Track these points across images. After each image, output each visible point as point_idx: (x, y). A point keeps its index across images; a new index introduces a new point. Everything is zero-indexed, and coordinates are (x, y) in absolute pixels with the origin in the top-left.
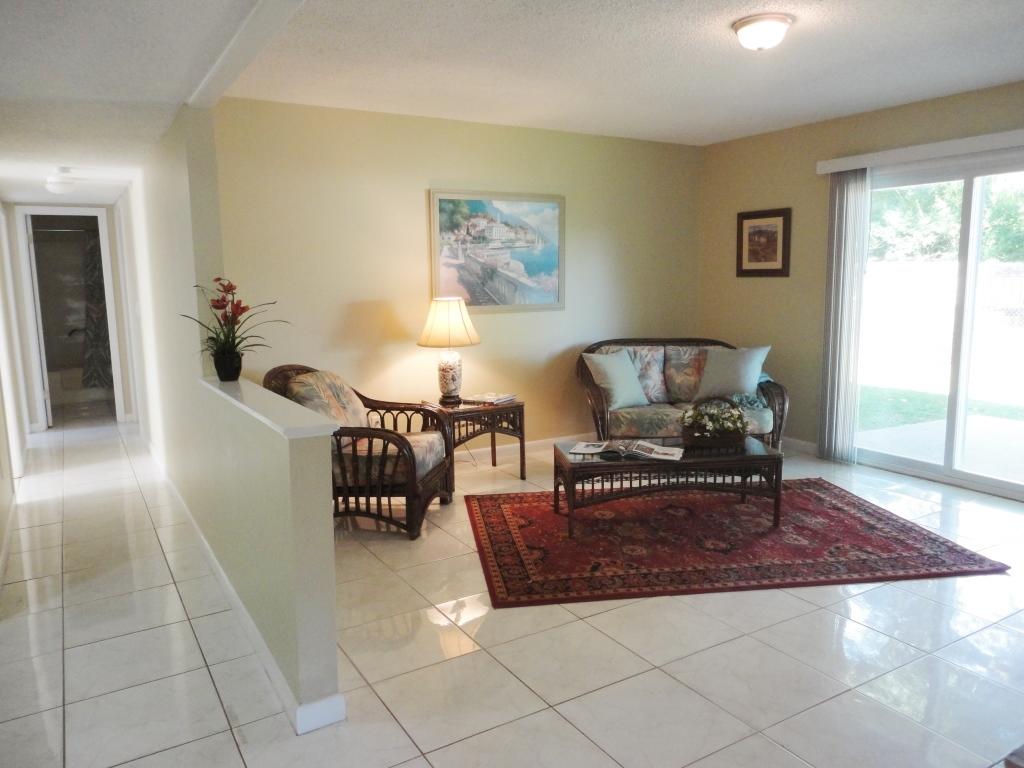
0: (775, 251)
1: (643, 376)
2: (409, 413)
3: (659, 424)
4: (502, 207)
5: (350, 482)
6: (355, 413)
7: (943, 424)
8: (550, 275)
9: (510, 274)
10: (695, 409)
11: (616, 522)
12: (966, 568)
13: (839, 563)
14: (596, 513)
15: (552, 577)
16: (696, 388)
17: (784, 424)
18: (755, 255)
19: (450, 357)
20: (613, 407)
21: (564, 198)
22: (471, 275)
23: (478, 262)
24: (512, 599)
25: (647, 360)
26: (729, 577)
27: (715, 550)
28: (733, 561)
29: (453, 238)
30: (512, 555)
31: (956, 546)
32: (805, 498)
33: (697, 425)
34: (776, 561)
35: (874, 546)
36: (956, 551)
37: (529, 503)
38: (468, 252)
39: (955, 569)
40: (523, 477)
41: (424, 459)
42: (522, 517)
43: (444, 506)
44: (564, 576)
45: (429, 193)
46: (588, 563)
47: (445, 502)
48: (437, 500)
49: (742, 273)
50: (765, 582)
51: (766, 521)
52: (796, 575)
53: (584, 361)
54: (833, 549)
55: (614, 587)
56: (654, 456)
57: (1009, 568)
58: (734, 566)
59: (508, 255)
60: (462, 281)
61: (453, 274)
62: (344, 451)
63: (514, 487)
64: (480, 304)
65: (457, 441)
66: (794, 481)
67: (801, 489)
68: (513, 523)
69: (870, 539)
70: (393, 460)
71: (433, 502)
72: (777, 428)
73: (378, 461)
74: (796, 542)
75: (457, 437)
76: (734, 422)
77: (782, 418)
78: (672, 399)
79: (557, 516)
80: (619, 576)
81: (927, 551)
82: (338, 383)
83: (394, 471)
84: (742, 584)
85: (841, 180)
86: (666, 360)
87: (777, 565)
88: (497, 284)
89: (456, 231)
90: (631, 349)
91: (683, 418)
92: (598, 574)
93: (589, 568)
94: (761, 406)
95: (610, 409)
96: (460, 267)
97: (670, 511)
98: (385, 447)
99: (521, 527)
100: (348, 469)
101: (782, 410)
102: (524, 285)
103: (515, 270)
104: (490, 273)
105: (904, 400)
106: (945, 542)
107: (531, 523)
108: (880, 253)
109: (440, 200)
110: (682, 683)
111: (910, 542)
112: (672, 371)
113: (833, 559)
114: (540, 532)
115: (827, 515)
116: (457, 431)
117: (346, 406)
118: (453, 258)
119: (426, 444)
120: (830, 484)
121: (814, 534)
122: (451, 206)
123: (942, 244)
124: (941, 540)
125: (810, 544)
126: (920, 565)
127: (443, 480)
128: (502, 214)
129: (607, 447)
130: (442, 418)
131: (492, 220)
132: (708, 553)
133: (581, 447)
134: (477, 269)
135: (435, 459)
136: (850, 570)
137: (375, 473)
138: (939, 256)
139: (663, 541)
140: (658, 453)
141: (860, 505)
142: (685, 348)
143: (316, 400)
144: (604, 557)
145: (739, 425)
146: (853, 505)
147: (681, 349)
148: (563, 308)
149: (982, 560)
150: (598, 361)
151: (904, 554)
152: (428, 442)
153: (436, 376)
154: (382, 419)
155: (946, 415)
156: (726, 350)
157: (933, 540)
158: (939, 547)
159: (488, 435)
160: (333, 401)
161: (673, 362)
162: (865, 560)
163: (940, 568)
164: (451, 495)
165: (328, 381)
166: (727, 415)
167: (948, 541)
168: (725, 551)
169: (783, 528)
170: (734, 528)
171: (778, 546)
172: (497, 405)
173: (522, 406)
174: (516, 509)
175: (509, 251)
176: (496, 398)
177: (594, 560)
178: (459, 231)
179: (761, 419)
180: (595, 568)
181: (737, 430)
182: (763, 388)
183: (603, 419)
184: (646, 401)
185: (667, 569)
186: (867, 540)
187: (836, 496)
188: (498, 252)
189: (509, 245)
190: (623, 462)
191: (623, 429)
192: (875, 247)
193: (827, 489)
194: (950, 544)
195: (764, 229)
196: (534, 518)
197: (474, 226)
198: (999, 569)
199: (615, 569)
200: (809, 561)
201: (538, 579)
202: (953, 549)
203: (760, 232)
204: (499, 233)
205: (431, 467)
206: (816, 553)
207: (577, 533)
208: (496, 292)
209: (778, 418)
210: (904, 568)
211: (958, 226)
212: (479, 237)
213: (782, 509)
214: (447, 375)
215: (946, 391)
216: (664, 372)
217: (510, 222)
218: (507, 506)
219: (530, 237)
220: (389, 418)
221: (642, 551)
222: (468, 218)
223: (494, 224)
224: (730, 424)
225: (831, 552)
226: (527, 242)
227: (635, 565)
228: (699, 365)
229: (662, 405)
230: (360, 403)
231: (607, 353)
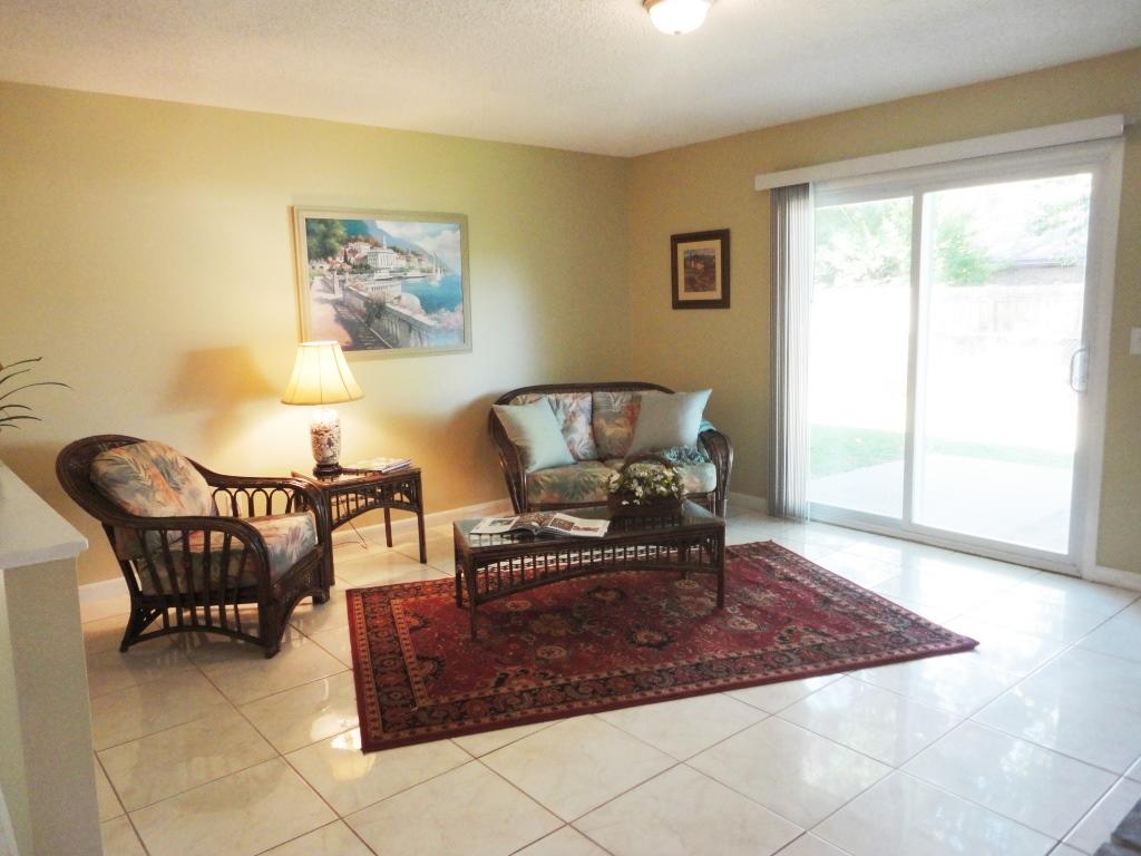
0: (713, 279)
1: (567, 430)
2: (269, 491)
3: (587, 487)
4: (389, 229)
5: (182, 588)
6: (194, 494)
7: (899, 466)
8: (452, 311)
9: (401, 310)
10: (622, 471)
11: (532, 614)
12: (931, 647)
13: (791, 651)
14: (509, 604)
15: (444, 700)
16: (629, 440)
17: (728, 480)
18: (692, 285)
19: (324, 417)
20: (532, 469)
21: (466, 217)
22: (351, 312)
23: (361, 297)
24: (387, 737)
25: (571, 410)
26: (664, 681)
27: (649, 645)
28: (669, 658)
29: (327, 267)
30: (396, 672)
31: (920, 619)
32: (752, 567)
33: (624, 491)
34: (720, 655)
35: (829, 626)
36: (920, 626)
37: (427, 595)
38: (347, 284)
39: (920, 649)
40: (423, 560)
41: (283, 552)
42: (415, 615)
43: (319, 606)
44: (460, 697)
45: (292, 210)
46: (492, 674)
47: (319, 601)
48: (309, 599)
49: (678, 305)
50: (706, 685)
51: (709, 602)
52: (742, 672)
53: (495, 416)
54: (784, 634)
55: (521, 707)
56: (573, 532)
57: (976, 643)
58: (671, 665)
59: (399, 287)
60: (340, 320)
61: (328, 312)
62: (172, 548)
63: (411, 574)
64: (365, 348)
65: (335, 521)
66: (741, 546)
67: (749, 556)
68: (404, 623)
69: (826, 616)
70: (239, 557)
71: (303, 601)
72: (721, 484)
73: (219, 559)
74: (743, 627)
75: (335, 516)
76: (668, 486)
77: (726, 472)
78: (601, 455)
79: (460, 610)
80: (530, 691)
81: (889, 628)
82: (169, 456)
83: (241, 571)
84: (679, 689)
85: (782, 196)
86: (594, 408)
87: (721, 660)
88: (385, 323)
89: (330, 259)
90: (552, 397)
91: (608, 483)
92: (503, 690)
93: (492, 682)
94: (702, 461)
95: (527, 471)
96: (337, 303)
97: (598, 595)
98: (227, 541)
99: (412, 630)
100: (177, 571)
101: (726, 463)
102: (422, 324)
103: (410, 306)
104: (377, 309)
105: (858, 440)
106: (907, 615)
107: (426, 623)
108: (829, 279)
109: (307, 220)
110: (597, 844)
111: (870, 617)
112: (601, 422)
113: (784, 647)
114: (436, 635)
115: (778, 589)
116: (334, 509)
117: (181, 485)
118: (328, 292)
119: (287, 531)
120: (781, 548)
121: (764, 614)
122: (322, 227)
123: (889, 269)
124: (903, 612)
125: (759, 628)
126: (882, 648)
127: (316, 572)
128: (389, 236)
129: (518, 522)
130: (311, 494)
131: (376, 245)
132: (640, 649)
133: (486, 526)
134: (360, 304)
135: (301, 548)
136: (805, 660)
137: (215, 575)
138: (888, 281)
139: (587, 637)
140: (578, 528)
141: (814, 573)
142: (615, 394)
143: (132, 483)
144: (513, 665)
145: (674, 488)
146: (805, 572)
147: (610, 394)
148: (471, 350)
149: (948, 636)
150: (514, 413)
151: (865, 634)
152: (290, 529)
153: (308, 440)
154: (234, 499)
155: (903, 456)
156: (661, 394)
157: (894, 613)
158: (902, 622)
159: (380, 512)
160: (160, 482)
161: (603, 411)
162: (821, 645)
163: (903, 649)
164: (327, 591)
165: (153, 454)
166: (659, 478)
167: (910, 613)
168: (660, 645)
169: (729, 609)
170: (672, 613)
171: (722, 634)
172: (386, 473)
173: (419, 473)
174: (409, 605)
175: (399, 282)
176: (385, 465)
177: (500, 670)
178: (334, 259)
179: (702, 476)
180: (500, 682)
181: (671, 495)
182: (705, 439)
183: (518, 484)
184: (571, 459)
185: (589, 677)
186: (822, 618)
187: (788, 564)
188: (388, 283)
189: (399, 275)
190: (537, 542)
191: (543, 497)
192: (824, 273)
193: (777, 554)
194: (913, 618)
195: (700, 254)
196: (431, 616)
197: (354, 252)
198: (968, 646)
199: (524, 681)
200: (758, 651)
201: (427, 704)
202: (917, 624)
203: (697, 258)
204: (386, 261)
205: (295, 559)
206: (766, 640)
207: (482, 633)
208: (386, 333)
209: (722, 474)
210: (864, 652)
211: (908, 249)
212: (361, 266)
213: (726, 583)
214: (321, 439)
215: (902, 429)
216: (592, 424)
217: (398, 247)
218: (398, 601)
219: (425, 264)
220: (242, 498)
221: (560, 653)
222: (345, 242)
223: (378, 250)
224: (663, 489)
225: (782, 638)
226: (423, 271)
227: (551, 674)
228: (633, 414)
229: (589, 464)
230: (201, 480)
231: (524, 403)
